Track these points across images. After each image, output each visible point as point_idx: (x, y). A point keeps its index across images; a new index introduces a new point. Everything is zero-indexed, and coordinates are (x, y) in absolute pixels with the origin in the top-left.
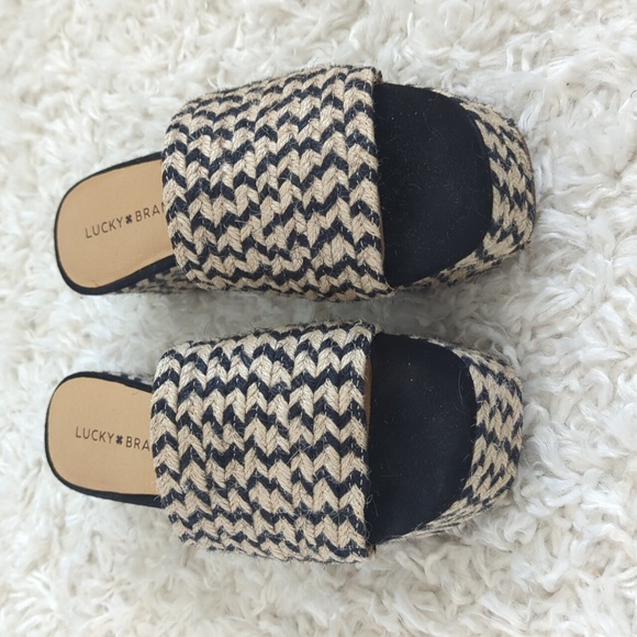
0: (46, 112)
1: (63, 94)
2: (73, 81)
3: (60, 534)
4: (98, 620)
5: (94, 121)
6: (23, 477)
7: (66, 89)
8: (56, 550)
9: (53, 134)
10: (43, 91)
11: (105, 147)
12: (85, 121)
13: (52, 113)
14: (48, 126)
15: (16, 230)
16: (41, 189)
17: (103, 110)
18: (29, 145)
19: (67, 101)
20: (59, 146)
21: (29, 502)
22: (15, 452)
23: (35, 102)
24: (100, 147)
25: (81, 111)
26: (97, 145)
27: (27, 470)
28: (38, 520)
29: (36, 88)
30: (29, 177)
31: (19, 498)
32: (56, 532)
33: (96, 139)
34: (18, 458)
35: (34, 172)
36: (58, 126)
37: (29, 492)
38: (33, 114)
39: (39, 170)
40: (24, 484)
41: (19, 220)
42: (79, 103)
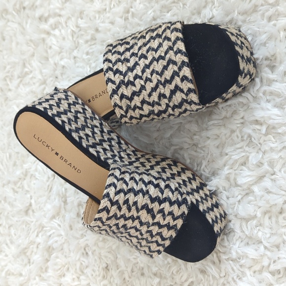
0: (51, 26)
1: (58, 18)
2: (63, 13)
3: (64, 205)
4: (82, 240)
5: (73, 31)
6: (47, 181)
7: (60, 16)
8: (63, 211)
9: (54, 35)
10: (49, 16)
11: (78, 43)
12: (69, 31)
13: (54, 26)
14: (52, 32)
15: (40, 77)
16: (50, 59)
17: (77, 27)
18: (44, 40)
19: (60, 21)
20: (58, 41)
21: (50, 191)
22: (43, 170)
23: (46, 20)
24: (76, 42)
25: (67, 26)
26: (75, 42)
27: (49, 178)
28: (55, 199)
29: (46, 15)
30: (45, 54)
31: (46, 189)
32: (63, 204)
33: (74, 39)
34: (45, 173)
35: (47, 52)
36: (57, 32)
37: (50, 187)
38: (45, 26)
39: (49, 51)
40: (48, 184)
41: (41, 73)
42: (66, 23)
